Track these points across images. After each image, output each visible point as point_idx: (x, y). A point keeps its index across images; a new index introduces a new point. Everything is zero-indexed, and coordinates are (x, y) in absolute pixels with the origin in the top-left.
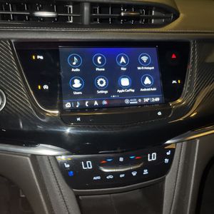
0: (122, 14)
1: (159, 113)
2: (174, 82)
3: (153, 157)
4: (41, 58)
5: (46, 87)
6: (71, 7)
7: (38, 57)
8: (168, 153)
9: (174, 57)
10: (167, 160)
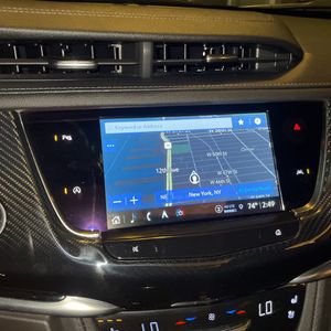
0: (208, 59)
1: (278, 233)
2: (300, 172)
3: (267, 309)
4: (69, 138)
5: (77, 190)
6: (119, 46)
7: (64, 137)
8: (294, 301)
9: (297, 127)
10: (291, 314)
